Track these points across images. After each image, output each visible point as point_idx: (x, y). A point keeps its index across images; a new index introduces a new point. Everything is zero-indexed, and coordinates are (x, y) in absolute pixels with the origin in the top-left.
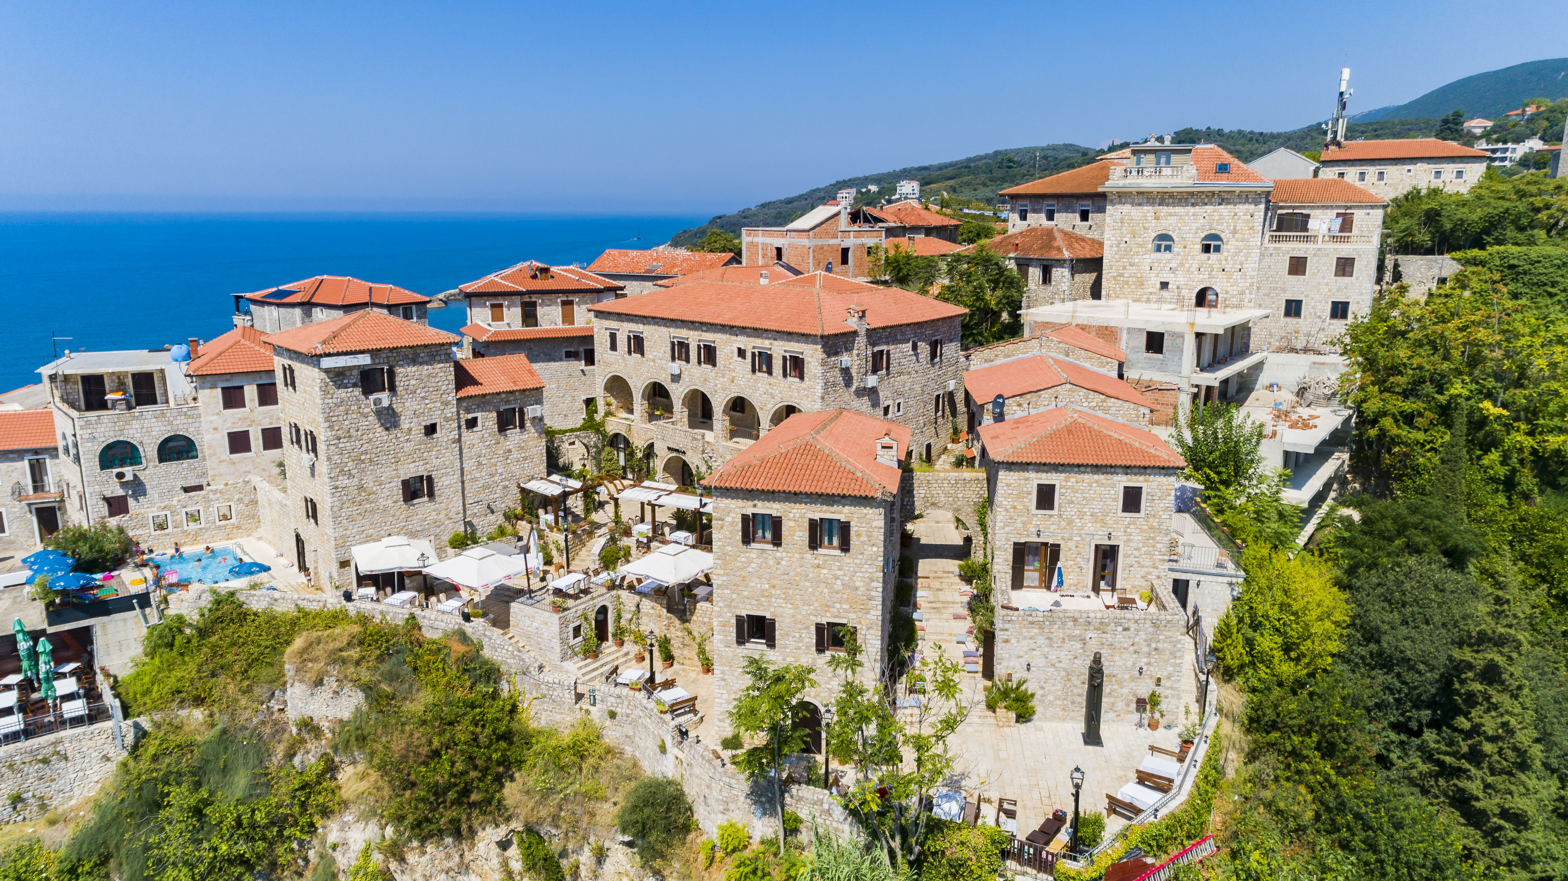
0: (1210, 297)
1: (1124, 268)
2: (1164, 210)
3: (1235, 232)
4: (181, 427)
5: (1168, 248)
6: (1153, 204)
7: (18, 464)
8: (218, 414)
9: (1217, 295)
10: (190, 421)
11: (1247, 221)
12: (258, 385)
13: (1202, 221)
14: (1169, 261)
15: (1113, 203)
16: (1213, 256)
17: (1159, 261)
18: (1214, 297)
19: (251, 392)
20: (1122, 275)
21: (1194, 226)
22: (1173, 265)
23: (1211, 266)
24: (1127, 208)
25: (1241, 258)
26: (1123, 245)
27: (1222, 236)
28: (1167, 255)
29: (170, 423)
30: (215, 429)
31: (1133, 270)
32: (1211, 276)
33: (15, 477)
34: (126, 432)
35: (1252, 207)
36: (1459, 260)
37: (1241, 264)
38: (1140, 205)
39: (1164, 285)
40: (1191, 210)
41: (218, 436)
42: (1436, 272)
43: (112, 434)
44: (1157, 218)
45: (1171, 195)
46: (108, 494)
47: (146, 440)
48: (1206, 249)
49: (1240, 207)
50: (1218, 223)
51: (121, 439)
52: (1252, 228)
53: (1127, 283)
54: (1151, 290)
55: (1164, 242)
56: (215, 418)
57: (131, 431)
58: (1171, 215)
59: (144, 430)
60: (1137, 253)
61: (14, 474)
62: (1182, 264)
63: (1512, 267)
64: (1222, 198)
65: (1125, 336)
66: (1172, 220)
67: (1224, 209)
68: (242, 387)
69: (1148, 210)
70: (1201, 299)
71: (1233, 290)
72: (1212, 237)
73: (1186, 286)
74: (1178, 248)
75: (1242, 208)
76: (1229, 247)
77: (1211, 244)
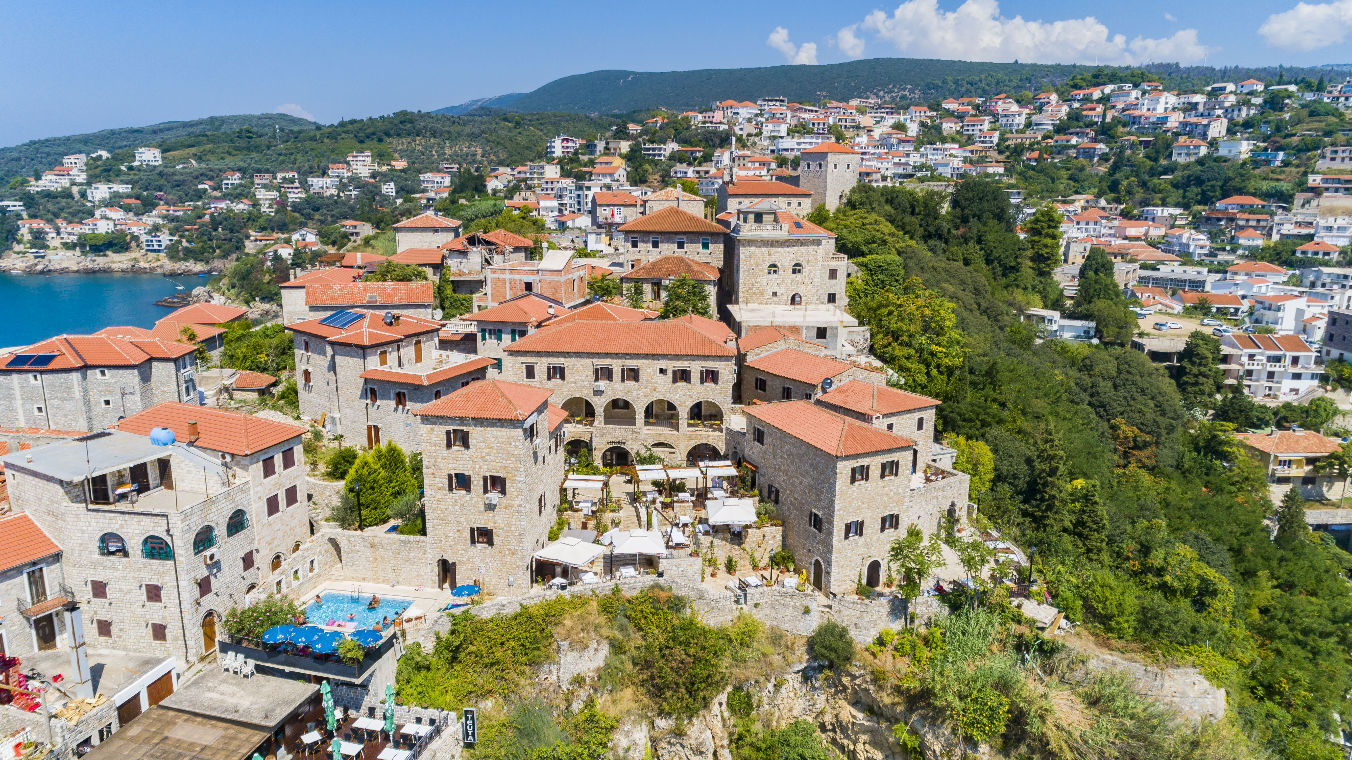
0: (797, 299)
2: (773, 250)
3: (809, 261)
5: (775, 272)
6: (767, 247)
7: (17, 580)
9: (801, 297)
11: (815, 255)
13: (792, 256)
14: (776, 280)
15: (744, 246)
16: (798, 275)
17: (771, 280)
18: (799, 299)
21: (788, 259)
22: (779, 282)
23: (797, 281)
24: (752, 249)
25: (812, 275)
26: (752, 271)
27: (802, 264)
28: (775, 276)
31: (757, 285)
32: (798, 287)
33: (15, 594)
35: (817, 247)
37: (812, 278)
38: (760, 247)
39: (775, 294)
40: (787, 249)
44: (769, 255)
45: (777, 241)
48: (794, 272)
49: (810, 247)
50: (800, 256)
52: (817, 259)
53: (754, 293)
54: (768, 297)
55: (773, 268)
58: (776, 252)
60: (760, 276)
61: (13, 592)
62: (783, 281)
64: (802, 243)
65: (804, 331)
66: (777, 255)
67: (803, 249)
69: (764, 250)
70: (793, 301)
71: (809, 294)
72: (797, 265)
73: (786, 292)
74: (780, 272)
75: (812, 248)
76: (806, 270)
77: (797, 269)
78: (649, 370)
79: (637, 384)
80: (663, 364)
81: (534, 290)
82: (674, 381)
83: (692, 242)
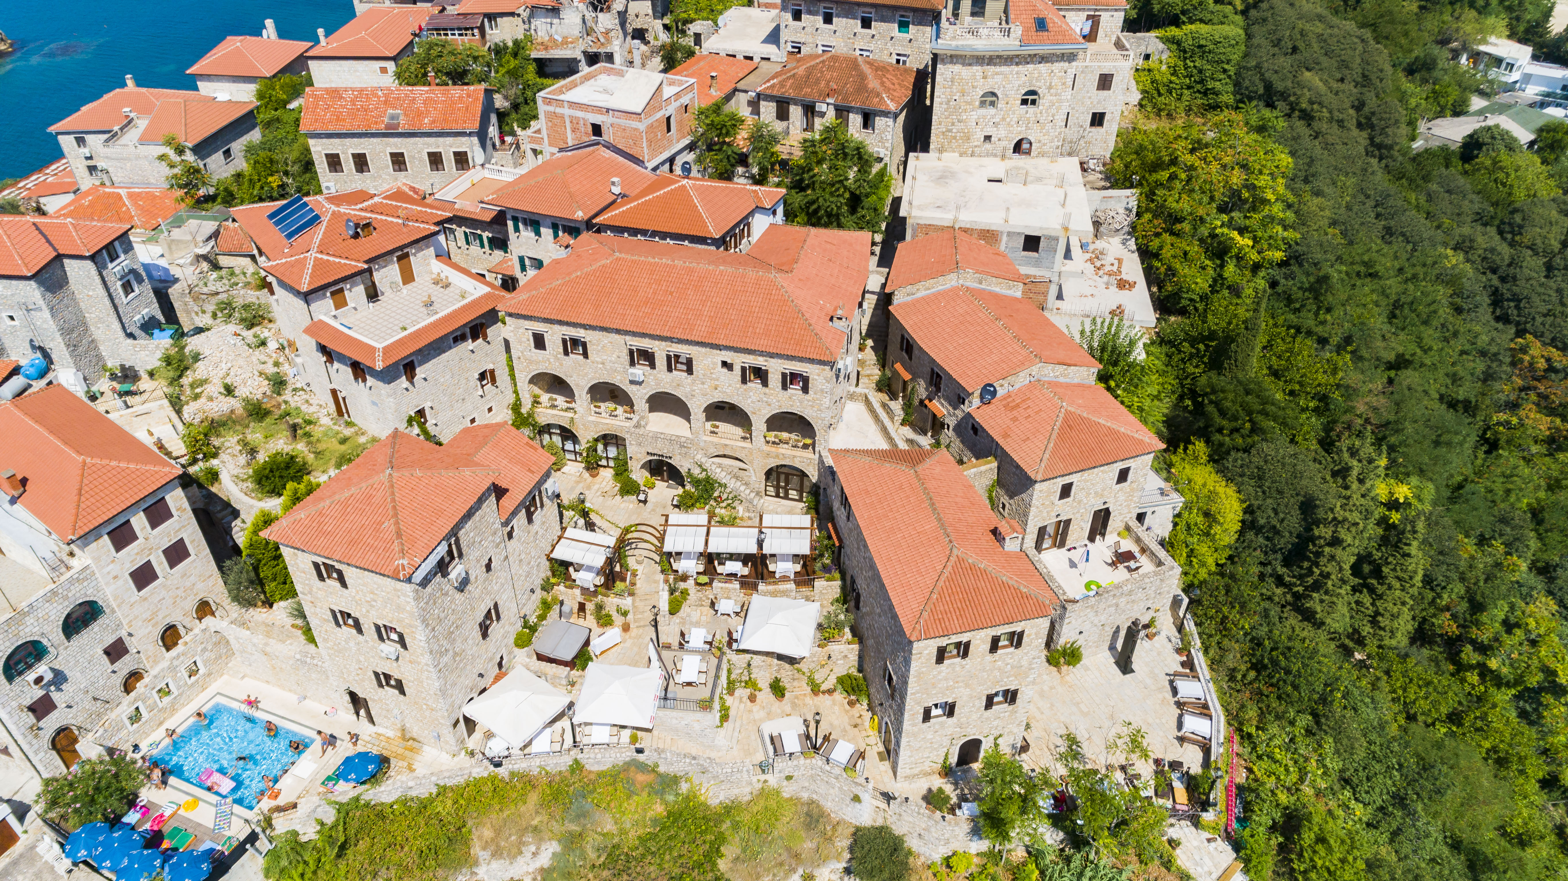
0: (1025, 146)
1: (953, 124)
2: (991, 69)
3: (1050, 87)
4: (78, 595)
5: (992, 104)
6: (982, 64)
8: (113, 561)
9: (1031, 143)
10: (85, 584)
11: (1061, 78)
12: (144, 510)
13: (1024, 78)
14: (993, 117)
15: (943, 63)
16: (1031, 109)
17: (984, 117)
18: (1028, 146)
19: (139, 522)
20: (950, 131)
21: (1017, 83)
22: (997, 120)
23: (1028, 119)
24: (957, 68)
25: (1053, 111)
26: (952, 103)
27: (1039, 91)
28: (992, 111)
29: (66, 598)
30: (115, 577)
31: (961, 126)
32: (1028, 128)
34: (22, 633)
35: (1067, 64)
36: (1161, 39)
37: (1053, 116)
38: (970, 65)
39: (988, 138)
40: (1015, 68)
41: (120, 582)
42: (1143, 49)
43: (8, 644)
44: (985, 77)
45: (999, 57)
46: (28, 702)
47: (46, 629)
48: (1024, 102)
49: (1056, 64)
50: (1037, 80)
51: (20, 643)
52: (1064, 84)
53: (955, 138)
54: (976, 143)
55: (990, 98)
56: (111, 566)
57: (27, 630)
58: (997, 74)
59: (41, 620)
60: (965, 111)
62: (1004, 119)
63: (1201, 47)
64: (1042, 58)
65: (1005, 238)
66: (998, 78)
67: (1043, 68)
68: (128, 521)
69: (977, 70)
70: (1018, 148)
71: (1045, 139)
72: (1033, 93)
73: (1006, 138)
74: (1001, 104)
75: (1058, 66)
76: (1044, 102)
77: (1030, 98)
78: (708, 361)
79: (690, 378)
80: (728, 356)
81: (605, 137)
82: (744, 381)
83: (883, 20)
